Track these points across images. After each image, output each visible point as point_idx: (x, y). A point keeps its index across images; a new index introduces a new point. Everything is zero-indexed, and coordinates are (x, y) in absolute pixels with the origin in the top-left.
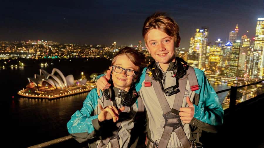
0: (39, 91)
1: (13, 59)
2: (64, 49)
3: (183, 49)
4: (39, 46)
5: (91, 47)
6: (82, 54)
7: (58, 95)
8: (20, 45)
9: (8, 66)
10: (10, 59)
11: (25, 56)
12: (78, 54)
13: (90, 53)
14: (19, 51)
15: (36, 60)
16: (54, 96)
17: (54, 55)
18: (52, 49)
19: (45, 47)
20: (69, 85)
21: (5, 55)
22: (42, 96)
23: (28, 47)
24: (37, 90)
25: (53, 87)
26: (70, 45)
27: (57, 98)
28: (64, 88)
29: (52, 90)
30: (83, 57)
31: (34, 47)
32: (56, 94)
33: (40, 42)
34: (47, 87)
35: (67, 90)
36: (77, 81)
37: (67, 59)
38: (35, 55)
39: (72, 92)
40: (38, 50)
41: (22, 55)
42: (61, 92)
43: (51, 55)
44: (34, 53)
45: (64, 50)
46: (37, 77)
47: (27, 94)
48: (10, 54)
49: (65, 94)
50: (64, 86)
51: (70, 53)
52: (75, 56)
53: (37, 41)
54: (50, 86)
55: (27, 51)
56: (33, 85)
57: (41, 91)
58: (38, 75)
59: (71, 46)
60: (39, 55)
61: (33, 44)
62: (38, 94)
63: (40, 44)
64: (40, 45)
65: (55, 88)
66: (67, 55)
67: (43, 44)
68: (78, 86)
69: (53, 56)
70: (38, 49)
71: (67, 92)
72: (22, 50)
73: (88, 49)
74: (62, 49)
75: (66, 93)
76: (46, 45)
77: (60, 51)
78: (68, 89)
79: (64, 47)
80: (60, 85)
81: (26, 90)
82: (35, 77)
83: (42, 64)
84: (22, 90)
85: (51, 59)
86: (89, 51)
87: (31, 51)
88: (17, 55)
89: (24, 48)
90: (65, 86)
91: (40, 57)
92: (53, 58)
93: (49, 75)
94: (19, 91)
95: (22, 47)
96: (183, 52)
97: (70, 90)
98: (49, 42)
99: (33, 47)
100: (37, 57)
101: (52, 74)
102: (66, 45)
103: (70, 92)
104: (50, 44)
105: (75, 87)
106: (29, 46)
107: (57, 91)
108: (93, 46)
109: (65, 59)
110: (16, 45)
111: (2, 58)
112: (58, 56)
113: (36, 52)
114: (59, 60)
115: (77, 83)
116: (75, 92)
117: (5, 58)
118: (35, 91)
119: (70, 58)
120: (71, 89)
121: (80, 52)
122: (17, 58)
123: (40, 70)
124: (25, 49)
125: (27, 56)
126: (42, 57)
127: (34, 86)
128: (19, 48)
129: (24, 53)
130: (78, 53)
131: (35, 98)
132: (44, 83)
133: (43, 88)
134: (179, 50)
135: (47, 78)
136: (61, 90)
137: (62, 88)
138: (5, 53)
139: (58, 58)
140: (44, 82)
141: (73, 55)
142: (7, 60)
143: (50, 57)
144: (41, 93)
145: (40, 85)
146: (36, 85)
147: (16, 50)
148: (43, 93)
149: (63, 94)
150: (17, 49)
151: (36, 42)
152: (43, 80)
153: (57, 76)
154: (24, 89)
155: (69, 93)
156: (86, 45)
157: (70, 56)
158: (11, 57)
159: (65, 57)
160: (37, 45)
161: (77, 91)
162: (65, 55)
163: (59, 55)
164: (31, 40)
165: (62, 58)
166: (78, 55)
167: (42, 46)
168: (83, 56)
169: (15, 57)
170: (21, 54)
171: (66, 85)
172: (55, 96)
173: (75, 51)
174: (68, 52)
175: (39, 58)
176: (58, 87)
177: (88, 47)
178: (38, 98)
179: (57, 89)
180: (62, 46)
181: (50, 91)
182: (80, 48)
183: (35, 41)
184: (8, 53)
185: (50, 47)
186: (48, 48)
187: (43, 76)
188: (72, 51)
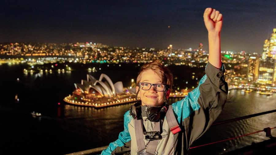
0: (85, 98)
1: (61, 62)
2: (114, 52)
3: (254, 53)
4: (87, 49)
5: (144, 51)
6: (133, 59)
7: (105, 104)
8: (68, 48)
9: (55, 70)
10: (58, 62)
11: (73, 59)
12: (128, 58)
13: (142, 58)
14: (67, 54)
15: (83, 64)
16: (101, 105)
17: (103, 59)
18: (100, 52)
19: (94, 50)
20: (118, 93)
21: (52, 58)
22: (88, 104)
23: (76, 50)
24: (84, 97)
25: (101, 95)
26: (121, 48)
27: (104, 107)
28: (112, 96)
29: (99, 98)
30: (134, 62)
31: (82, 50)
32: (104, 103)
33: (89, 44)
34: (94, 95)
35: (115, 98)
36: (126, 89)
37: (117, 64)
38: (82, 58)
39: (121, 101)
40: (86, 54)
41: (70, 59)
42: (109, 100)
43: (100, 59)
44: (82, 56)
45: (114, 54)
46: (84, 83)
47: (73, 102)
48: (58, 57)
49: (112, 102)
50: (112, 94)
51: (120, 57)
52: (126, 60)
53: (85, 43)
54: (97, 93)
55: (75, 55)
56: (79, 91)
57: (88, 98)
58: (85, 81)
59: (121, 49)
60: (87, 59)
61: (81, 46)
62: (85, 102)
63: (89, 46)
64: (88, 48)
65: (103, 95)
66: (117, 60)
67: (92, 47)
68: (126, 94)
69: (101, 60)
70: (86, 52)
71: (115, 100)
72: (70, 53)
73: (139, 53)
74: (112, 53)
75: (114, 102)
76: (95, 47)
77: (110, 54)
78: (117, 98)
79: (114, 51)
80: (108, 93)
81: (72, 96)
82: (82, 83)
83: (90, 69)
84: (68, 97)
85: (99, 63)
86: (141, 56)
87: (79, 54)
88: (65, 58)
89: (71, 50)
90: (114, 94)
91: (88, 61)
92: (102, 62)
93: (97, 81)
94: (65, 97)
95: (70, 50)
96: (255, 58)
97: (119, 99)
98: (98, 44)
99: (80, 50)
100: (84, 61)
101: (100, 80)
102: (116, 48)
103: (118, 100)
104: (99, 47)
105: (124, 96)
106: (77, 48)
107: (104, 99)
108: (145, 50)
109: (115, 63)
110: (63, 47)
111: (50, 62)
112: (107, 61)
113: (84, 55)
114: (107, 65)
115: (126, 91)
116: (123, 101)
117: (52, 61)
118: (82, 99)
119: (120, 63)
120: (119, 98)
121: (131, 57)
122: (64, 62)
123: (88, 76)
124: (73, 52)
125: (75, 60)
126: (91, 61)
127: (80, 93)
128: (66, 51)
129: (71, 57)
130: (129, 58)
131: (81, 106)
132: (91, 90)
133: (90, 96)
134: (250, 55)
135: (95, 84)
136: (109, 98)
137: (110, 96)
138: (52, 56)
139: (107, 62)
140: (91, 88)
141: (123, 60)
142: (54, 64)
143: (98, 61)
144: (88, 101)
145: (87, 92)
146: (83, 92)
147: (63, 53)
148: (89, 100)
149: (111, 103)
150: (65, 52)
151: (85, 45)
152: (90, 86)
153: (105, 82)
154: (70, 96)
155: (117, 102)
156: (138, 48)
157: (120, 60)
158: (59, 60)
159: (115, 61)
160: (85, 48)
161: (126, 100)
162: (114, 60)
163: (108, 59)
164: (79, 42)
165: (112, 62)
166: (129, 60)
167: (90, 50)
168: (134, 60)
169: (62, 61)
170: (68, 57)
171: (114, 92)
172: (102, 104)
173: (126, 54)
174: (118, 56)
175: (86, 62)
176: (106, 95)
177: (140, 51)
178: (84, 106)
179: (104, 97)
180: (111, 49)
181: (97, 99)
182: (131, 51)
183: (83, 44)
184: (55, 56)
185: (99, 50)
186: (96, 51)
187: (90, 81)
188: (122, 55)
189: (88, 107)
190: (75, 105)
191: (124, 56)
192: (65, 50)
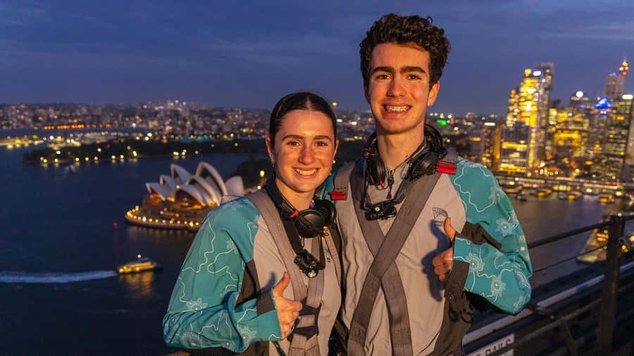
0: (168, 211)
1: (116, 142)
2: (223, 119)
3: (492, 116)
4: (169, 113)
6: (262, 131)
9: (105, 156)
10: (110, 142)
11: (141, 135)
12: (252, 130)
14: (128, 124)
15: (163, 144)
17: (201, 133)
18: (196, 120)
19: (183, 114)
21: (99, 134)
22: (176, 222)
23: (147, 116)
24: (165, 209)
25: (200, 204)
29: (197, 211)
31: (158, 116)
33: (172, 104)
34: (187, 204)
36: (250, 190)
38: (160, 133)
40: (167, 123)
41: (134, 134)
43: (196, 133)
44: (160, 128)
45: (224, 122)
46: (164, 181)
47: (144, 219)
48: (110, 131)
51: (235, 128)
52: (247, 134)
53: (165, 104)
54: (193, 200)
55: (144, 126)
56: (156, 198)
57: (175, 211)
58: (167, 178)
59: (237, 112)
60: (171, 133)
61: (157, 108)
62: (168, 219)
63: (172, 108)
64: (171, 111)
65: (203, 204)
66: (230, 134)
67: (179, 109)
69: (198, 135)
70: (166, 120)
72: (135, 123)
74: (219, 120)
76: (185, 110)
77: (215, 123)
79: (223, 116)
80: (215, 199)
81: (142, 209)
82: (161, 182)
83: (176, 153)
84: (134, 211)
85: (194, 141)
87: (151, 124)
88: (124, 133)
89: (137, 117)
91: (172, 136)
92: (199, 138)
93: (191, 177)
94: (128, 211)
95: (133, 116)
96: (493, 124)
98: (190, 103)
99: (155, 116)
100: (164, 137)
101: (198, 173)
102: (228, 111)
104: (193, 109)
106: (148, 113)
109: (225, 141)
110: (121, 112)
111: (94, 141)
112: (211, 136)
113: (163, 126)
114: (211, 144)
117: (98, 140)
118: (162, 213)
119: (235, 140)
121: (258, 127)
122: (123, 140)
123: (172, 167)
124: (140, 120)
125: (145, 135)
126: (177, 138)
127: (158, 201)
128: (127, 119)
130: (253, 128)
131: (161, 228)
132: (180, 195)
133: (177, 207)
134: (483, 118)
135: (187, 183)
139: (209, 138)
140: (180, 192)
141: (241, 134)
142: (102, 145)
143: (192, 137)
144: (174, 217)
145: (172, 199)
146: (163, 199)
147: (121, 123)
148: (177, 215)
150: (124, 121)
152: (178, 187)
153: (208, 178)
154: (137, 208)
157: (235, 135)
158: (112, 138)
159: (225, 137)
160: (165, 111)
162: (224, 134)
163: (213, 133)
165: (219, 139)
166: (253, 133)
167: (175, 115)
169: (119, 138)
173: (246, 123)
174: (232, 125)
175: (169, 139)
176: (210, 202)
178: (168, 229)
179: (207, 206)
180: (217, 113)
181: (193, 212)
182: (257, 116)
183: (161, 103)
184: (104, 129)
186: (188, 118)
188: (239, 123)
189: (175, 229)
190: (147, 226)
191: (244, 127)
192: (125, 116)
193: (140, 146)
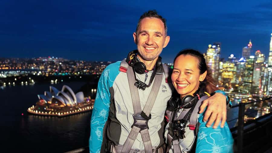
0: (48, 108)
1: (24, 76)
2: (75, 65)
4: (49, 63)
5: (102, 64)
6: (93, 71)
7: (68, 113)
8: (31, 62)
9: (19, 82)
10: (21, 75)
11: (36, 72)
12: (88, 71)
13: (100, 70)
14: (30, 68)
15: (46, 77)
16: (63, 113)
17: (64, 72)
18: (62, 66)
19: (56, 63)
20: (79, 103)
21: (16, 72)
22: (52, 113)
23: (39, 63)
25: (63, 105)
26: (81, 61)
27: (66, 116)
28: (74, 105)
29: (62, 107)
30: (93, 74)
33: (51, 58)
34: (57, 105)
35: (77, 107)
36: (87, 98)
37: (78, 76)
38: (45, 71)
39: (82, 110)
40: (48, 67)
41: (33, 72)
42: (71, 109)
43: (62, 72)
44: (45, 69)
45: (75, 67)
46: (47, 94)
47: (37, 112)
48: (21, 70)
49: (74, 111)
50: (74, 103)
51: (80, 69)
52: (86, 72)
54: (60, 103)
55: (38, 68)
56: (42, 102)
57: (51, 108)
58: (48, 93)
59: (81, 63)
60: (50, 72)
61: (44, 60)
63: (51, 60)
65: (65, 105)
66: (78, 72)
67: (54, 60)
68: (87, 103)
69: (63, 73)
70: (48, 66)
71: (77, 109)
72: (33, 67)
73: (98, 65)
74: (73, 66)
75: (76, 111)
76: (57, 61)
77: (71, 67)
78: (78, 107)
80: (70, 103)
81: (36, 107)
82: (45, 94)
83: (52, 81)
84: (32, 108)
85: (61, 76)
86: (100, 68)
87: (42, 67)
88: (28, 71)
89: (34, 64)
90: (75, 103)
92: (63, 74)
93: (59, 92)
94: (29, 108)
95: (32, 64)
97: (80, 108)
98: (60, 58)
99: (43, 64)
100: (47, 74)
101: (62, 90)
102: (77, 62)
103: (80, 109)
104: (60, 61)
105: (85, 104)
107: (67, 108)
108: (103, 63)
109: (76, 75)
110: (27, 62)
111: (13, 75)
112: (69, 73)
113: (46, 68)
114: (69, 77)
115: (87, 100)
116: (85, 109)
117: (15, 74)
118: (45, 109)
119: (80, 75)
120: (81, 106)
121: (91, 69)
122: (27, 75)
123: (50, 87)
124: (36, 66)
125: (38, 72)
126: (53, 74)
127: (43, 103)
129: (34, 70)
131: (44, 116)
132: (54, 100)
133: (53, 106)
135: (57, 95)
136: (71, 107)
137: (72, 105)
138: (15, 70)
141: (83, 72)
142: (17, 77)
143: (60, 74)
144: (51, 111)
145: (50, 103)
146: (46, 102)
147: (26, 67)
148: (52, 110)
149: (73, 111)
150: (28, 66)
151: (47, 59)
152: (53, 97)
153: (68, 93)
154: (33, 107)
155: (78, 110)
156: (97, 62)
157: (80, 73)
159: (76, 74)
160: (47, 62)
161: (87, 108)
162: (75, 72)
164: (42, 57)
165: (73, 74)
166: (88, 72)
167: (52, 63)
168: (94, 72)
169: (25, 74)
170: (31, 70)
171: (75, 102)
172: (65, 113)
173: (85, 67)
174: (79, 68)
175: (49, 75)
176: (68, 104)
177: (99, 64)
178: (48, 116)
179: (67, 106)
180: (72, 63)
181: (60, 108)
182: (90, 64)
183: (46, 58)
184: (18, 70)
185: (60, 63)
186: (58, 65)
187: (53, 93)
188: (82, 67)
189: (51, 116)
190: (38, 115)
191: (84, 69)
192: (29, 64)
193: (35, 77)
